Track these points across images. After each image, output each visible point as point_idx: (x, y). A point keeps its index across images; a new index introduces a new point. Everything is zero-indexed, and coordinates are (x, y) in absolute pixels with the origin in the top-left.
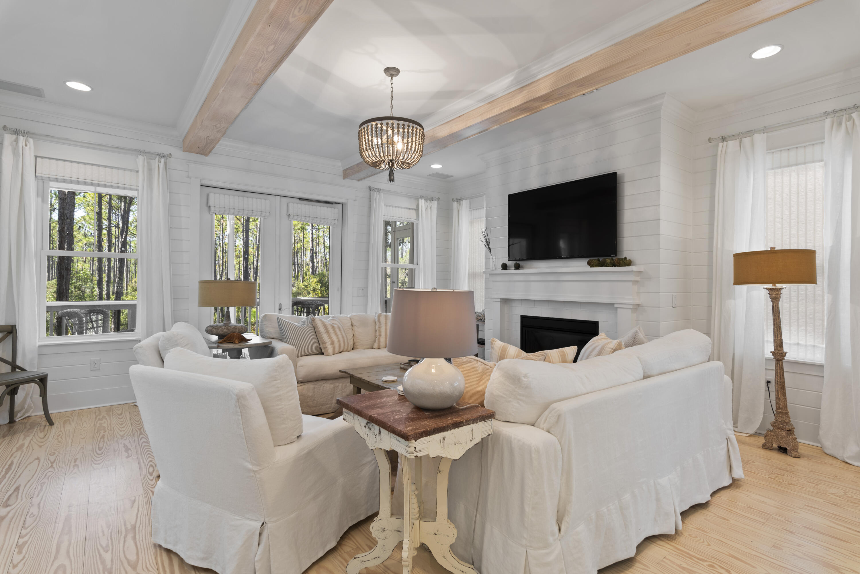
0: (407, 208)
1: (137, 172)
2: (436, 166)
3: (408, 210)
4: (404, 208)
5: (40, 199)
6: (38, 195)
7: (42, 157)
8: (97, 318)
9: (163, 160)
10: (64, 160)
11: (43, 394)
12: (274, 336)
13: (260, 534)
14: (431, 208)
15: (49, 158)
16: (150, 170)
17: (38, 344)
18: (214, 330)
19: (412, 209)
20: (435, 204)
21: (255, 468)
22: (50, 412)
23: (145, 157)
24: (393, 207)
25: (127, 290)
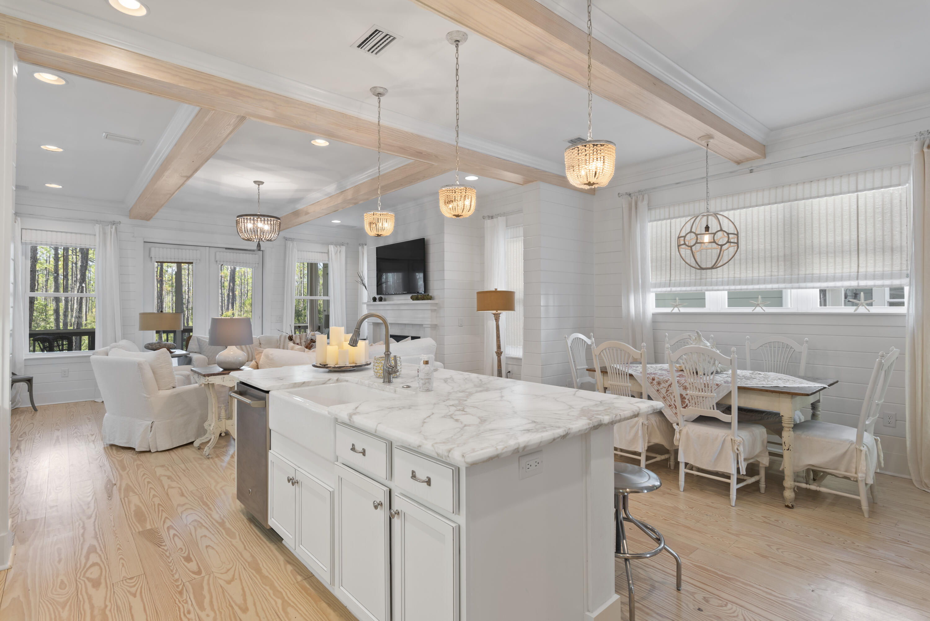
0: (320, 252)
1: (95, 235)
2: (337, 222)
3: (321, 254)
4: (317, 252)
5: (24, 257)
6: (22, 255)
7: (26, 229)
8: (62, 343)
9: (114, 227)
10: (41, 230)
11: (30, 390)
12: (196, 351)
13: (151, 427)
14: (340, 252)
15: (31, 229)
16: (105, 234)
17: (24, 358)
18: (150, 346)
19: (325, 253)
20: (343, 249)
21: (148, 396)
22: (36, 405)
23: (101, 225)
24: (306, 251)
25: (86, 320)
